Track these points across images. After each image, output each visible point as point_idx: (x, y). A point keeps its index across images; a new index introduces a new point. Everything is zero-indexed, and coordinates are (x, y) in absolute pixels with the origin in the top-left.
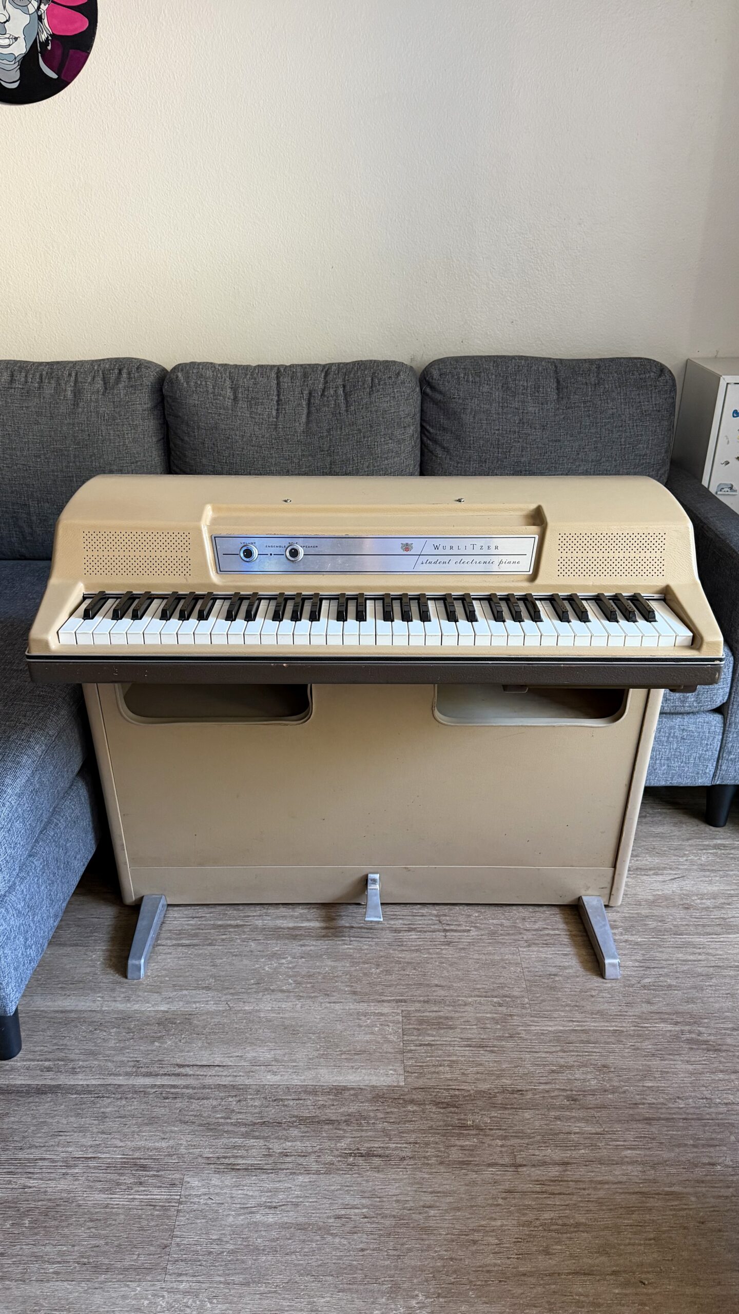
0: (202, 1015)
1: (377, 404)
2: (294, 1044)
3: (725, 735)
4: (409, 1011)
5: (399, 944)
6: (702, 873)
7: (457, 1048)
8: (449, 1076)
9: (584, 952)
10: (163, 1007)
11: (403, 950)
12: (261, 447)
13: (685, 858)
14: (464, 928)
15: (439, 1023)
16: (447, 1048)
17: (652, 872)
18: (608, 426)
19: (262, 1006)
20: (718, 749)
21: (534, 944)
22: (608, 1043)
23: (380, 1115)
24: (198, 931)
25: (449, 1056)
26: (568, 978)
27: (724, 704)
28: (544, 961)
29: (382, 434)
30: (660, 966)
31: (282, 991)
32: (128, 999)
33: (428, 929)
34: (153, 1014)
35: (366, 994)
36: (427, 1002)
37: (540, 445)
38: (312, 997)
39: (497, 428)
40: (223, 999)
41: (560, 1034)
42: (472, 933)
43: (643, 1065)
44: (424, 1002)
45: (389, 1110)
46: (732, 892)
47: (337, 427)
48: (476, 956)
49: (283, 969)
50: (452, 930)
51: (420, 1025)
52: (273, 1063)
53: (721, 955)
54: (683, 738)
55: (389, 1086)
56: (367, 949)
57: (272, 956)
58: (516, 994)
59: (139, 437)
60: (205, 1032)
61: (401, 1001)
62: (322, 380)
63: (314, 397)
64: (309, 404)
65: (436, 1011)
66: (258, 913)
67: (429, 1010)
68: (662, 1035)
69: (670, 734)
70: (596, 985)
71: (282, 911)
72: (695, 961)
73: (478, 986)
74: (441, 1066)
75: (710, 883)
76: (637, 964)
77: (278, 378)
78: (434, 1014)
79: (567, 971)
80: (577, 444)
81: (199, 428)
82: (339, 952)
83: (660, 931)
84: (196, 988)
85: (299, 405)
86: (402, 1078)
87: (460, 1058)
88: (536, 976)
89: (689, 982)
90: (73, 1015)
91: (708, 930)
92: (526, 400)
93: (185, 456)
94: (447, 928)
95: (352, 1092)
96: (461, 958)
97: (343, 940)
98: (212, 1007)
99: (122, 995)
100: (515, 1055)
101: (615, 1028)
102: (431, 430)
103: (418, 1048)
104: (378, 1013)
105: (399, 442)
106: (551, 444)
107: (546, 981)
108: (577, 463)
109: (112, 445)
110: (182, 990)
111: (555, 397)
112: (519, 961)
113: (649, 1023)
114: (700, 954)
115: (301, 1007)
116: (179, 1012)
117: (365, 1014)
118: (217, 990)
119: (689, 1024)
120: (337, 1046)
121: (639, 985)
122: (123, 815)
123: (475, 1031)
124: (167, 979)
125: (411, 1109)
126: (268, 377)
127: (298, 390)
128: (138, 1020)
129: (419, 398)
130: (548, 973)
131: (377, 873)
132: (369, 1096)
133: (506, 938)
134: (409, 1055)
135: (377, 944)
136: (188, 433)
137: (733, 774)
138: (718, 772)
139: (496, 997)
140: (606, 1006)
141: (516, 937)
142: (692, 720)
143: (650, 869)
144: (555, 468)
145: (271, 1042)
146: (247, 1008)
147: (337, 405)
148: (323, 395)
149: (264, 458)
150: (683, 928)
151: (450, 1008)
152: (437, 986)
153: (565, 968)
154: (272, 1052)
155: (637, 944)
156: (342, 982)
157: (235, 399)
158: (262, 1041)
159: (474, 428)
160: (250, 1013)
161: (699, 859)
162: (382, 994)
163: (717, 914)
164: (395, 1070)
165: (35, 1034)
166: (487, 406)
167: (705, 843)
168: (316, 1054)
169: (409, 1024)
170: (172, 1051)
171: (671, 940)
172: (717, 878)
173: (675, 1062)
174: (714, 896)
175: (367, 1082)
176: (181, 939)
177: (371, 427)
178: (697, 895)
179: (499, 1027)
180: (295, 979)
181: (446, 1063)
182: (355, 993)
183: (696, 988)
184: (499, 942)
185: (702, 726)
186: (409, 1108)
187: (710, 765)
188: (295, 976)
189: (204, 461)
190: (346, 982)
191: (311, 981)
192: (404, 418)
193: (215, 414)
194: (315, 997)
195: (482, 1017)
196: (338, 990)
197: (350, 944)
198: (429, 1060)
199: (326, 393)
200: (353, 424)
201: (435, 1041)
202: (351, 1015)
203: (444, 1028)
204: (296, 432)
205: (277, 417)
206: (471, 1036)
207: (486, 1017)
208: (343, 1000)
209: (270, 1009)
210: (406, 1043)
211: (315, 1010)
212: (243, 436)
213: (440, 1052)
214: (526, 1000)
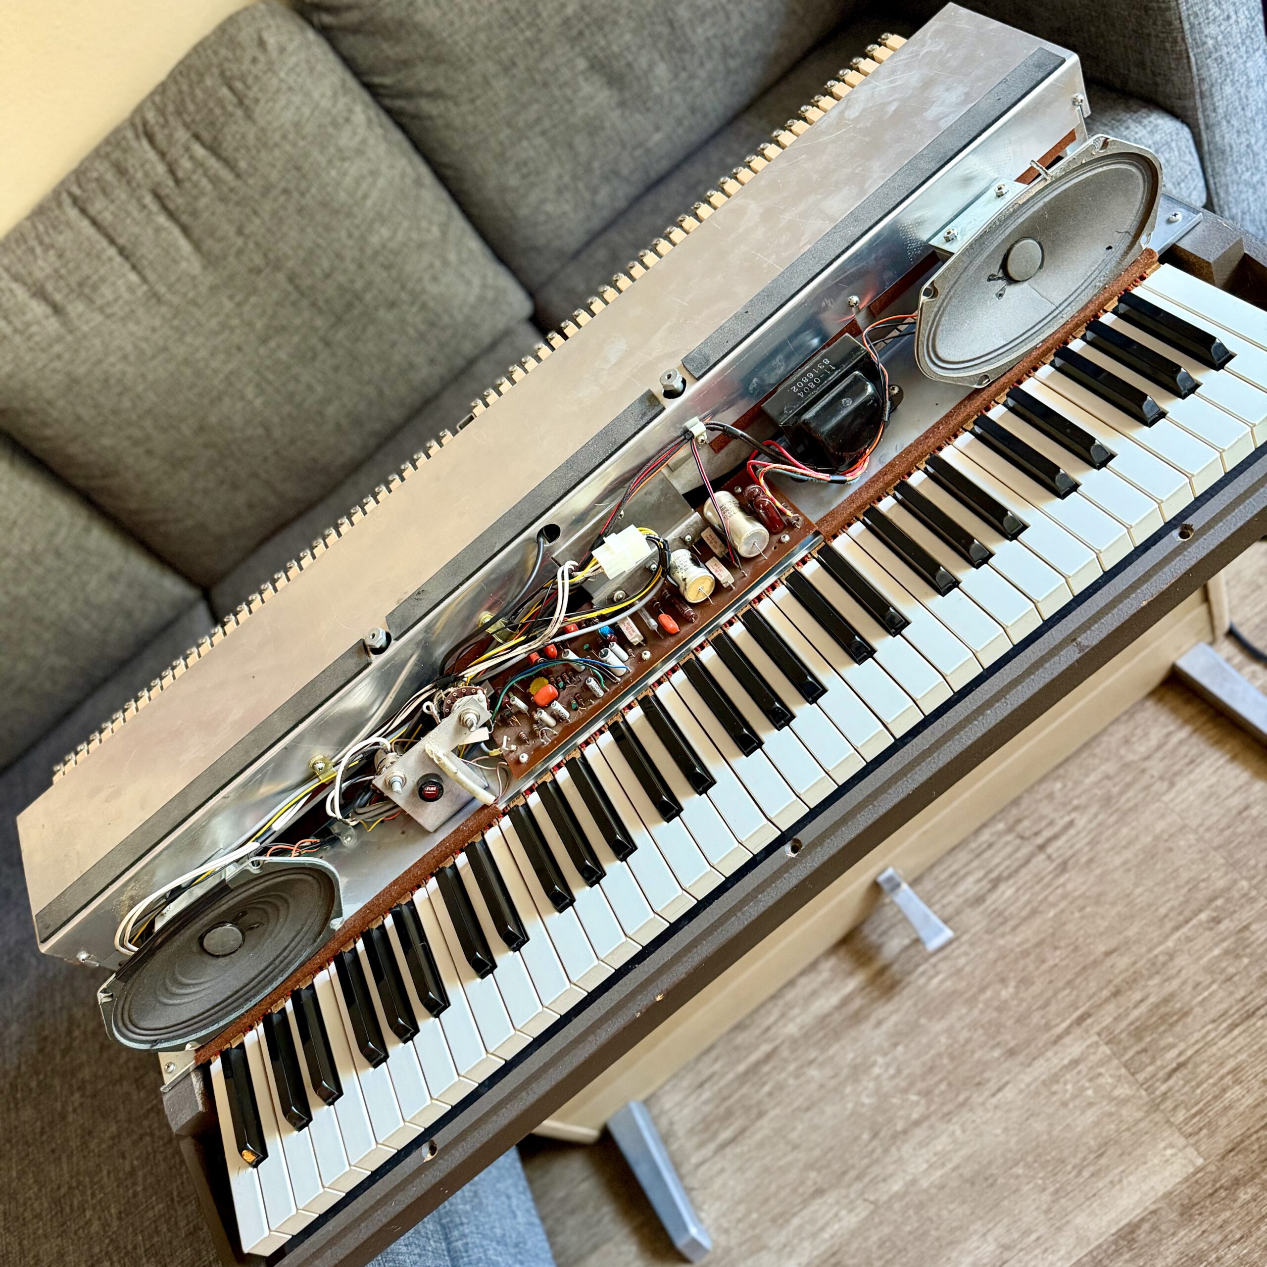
0: (848, 1243)
1: (275, 125)
2: (1006, 1203)
4: (1106, 1028)
5: (1000, 920)
7: (1220, 1044)
8: (1249, 1101)
11: (1014, 929)
12: (165, 349)
14: (1061, 823)
15: (1163, 1018)
16: (1209, 1053)
19: (911, 1169)
21: (1176, 774)
23: (1216, 1238)
24: (726, 1104)
25: (1221, 1065)
28: (1214, 795)
29: (324, 164)
31: (917, 1123)
33: (1016, 865)
35: (1028, 1043)
36: (1116, 993)
38: (963, 1104)
42: (1079, 824)
44: (1115, 995)
45: (1219, 1221)
47: (247, 216)
48: (1118, 861)
49: (887, 1086)
50: (1050, 840)
51: (1140, 1039)
52: (1006, 1255)
55: (1186, 1180)
57: (856, 1074)
58: (1221, 884)
62: (152, 155)
63: (167, 196)
64: (171, 215)
65: (1142, 1000)
67: (1131, 1005)
73: (1163, 911)
74: (1224, 1090)
77: (83, 211)
78: (1143, 1008)
81: (50, 403)
82: (934, 999)
84: (805, 1203)
85: (158, 230)
86: (1191, 1152)
87: (1242, 1057)
88: (1222, 830)
94: (1040, 840)
95: (1146, 1226)
96: (1101, 878)
97: (923, 973)
98: (851, 1221)
102: (387, 81)
103: (1171, 1082)
104: (1070, 1063)
105: (360, 153)
107: (1241, 829)
110: (787, 1221)
112: (1180, 822)
115: (964, 1131)
117: (1055, 1078)
118: (833, 1186)
120: (1063, 1161)
123: (1221, 994)
124: (755, 1216)
125: (1248, 1197)
126: (68, 224)
127: (133, 208)
129: (325, 46)
130: (1234, 812)
132: (1173, 1216)
133: (1130, 794)
134: (1169, 1104)
135: (972, 944)
136: (43, 423)
139: (1200, 911)
141: (1143, 783)
145: (973, 1222)
146: (896, 1186)
147: (215, 181)
148: (178, 182)
149: (186, 362)
151: (1157, 980)
152: (1108, 954)
154: (990, 1238)
156: (981, 1047)
157: (57, 310)
158: (960, 1228)
159: (451, 23)
160: (906, 1193)
162: (1048, 1027)
164: (1171, 1146)
168: (1046, 1197)
169: (1126, 1049)
175: (1152, 1194)
176: (715, 1135)
177: (298, 169)
179: (1246, 961)
180: (916, 1089)
181: (1228, 1080)
182: (1012, 1053)
184: (1127, 811)
186: (1244, 1195)
188: (912, 1084)
189: (106, 442)
190: (986, 1042)
191: (940, 1076)
192: (334, 106)
193: (51, 361)
194: (967, 1099)
195: (1210, 961)
196: (984, 1065)
197: (937, 973)
198: (1202, 1093)
199: (180, 174)
200: (267, 189)
201: (1181, 1054)
202: (1037, 1093)
203: (1177, 1021)
204: (194, 278)
205: (144, 280)
206: (1224, 1006)
207: (1216, 957)
208: (1006, 1078)
209: (925, 1166)
210: (1148, 1086)
211: (985, 1123)
212: (125, 358)
213: (1204, 1067)
214: (1244, 884)
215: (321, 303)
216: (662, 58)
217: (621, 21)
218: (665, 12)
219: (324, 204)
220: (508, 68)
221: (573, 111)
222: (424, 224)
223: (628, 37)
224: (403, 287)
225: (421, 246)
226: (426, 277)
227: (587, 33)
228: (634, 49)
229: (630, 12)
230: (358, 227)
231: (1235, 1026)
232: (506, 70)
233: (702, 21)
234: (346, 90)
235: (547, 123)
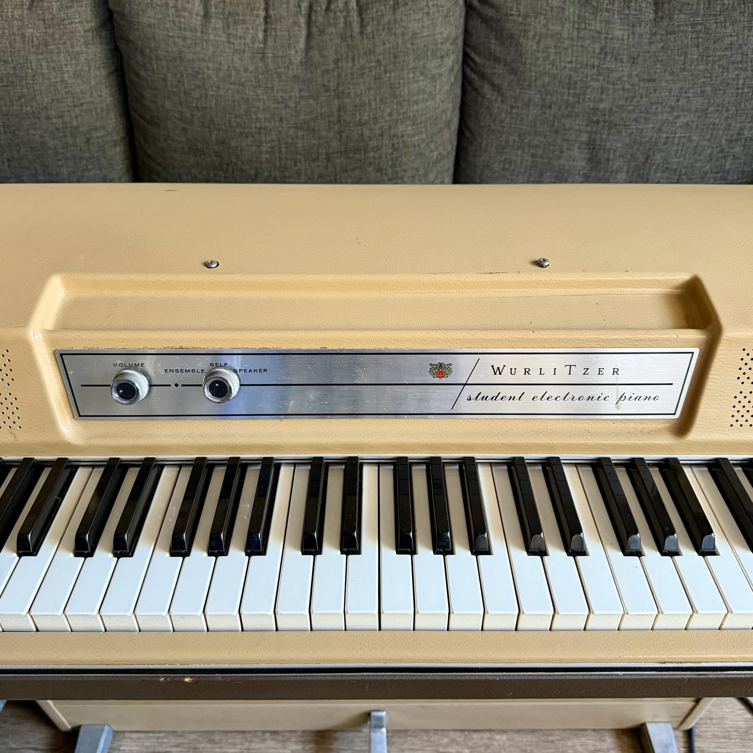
1: (404, 24)
12: (243, 85)
18: (724, 62)
29: (411, 66)
37: (627, 86)
39: (569, 59)
47: (347, 56)
59: (82, 70)
63: (316, 11)
64: (309, 22)
80: (678, 86)
81: (158, 57)
85: (296, 23)
92: (611, 19)
93: (142, 96)
102: (478, 60)
105: (433, 78)
106: (642, 84)
108: (675, 114)
109: (46, 81)
111: (652, 16)
129: (463, 14)
131: (383, 710)
136: (144, 66)
144: (646, 119)
147: (348, 24)
148: (328, 9)
149: (247, 101)
157: (206, 15)
159: (537, 59)
166: (557, 28)
177: (395, 56)
189: (168, 104)
192: (442, 43)
193: (179, 37)
199: (333, 7)
200: (371, 52)
204: (291, 63)
205: (265, 41)
212: (218, 70)
215: (344, 135)
216: (627, 172)
217: (624, 134)
218: (649, 150)
219: (391, 87)
220: (545, 106)
221: (559, 158)
222: (432, 145)
223: (620, 145)
224: (393, 166)
225: (421, 154)
226: (410, 173)
227: (601, 124)
228: (618, 154)
229: (632, 133)
230: (398, 114)
232: (544, 106)
233: (663, 172)
234: (454, 43)
235: (540, 152)
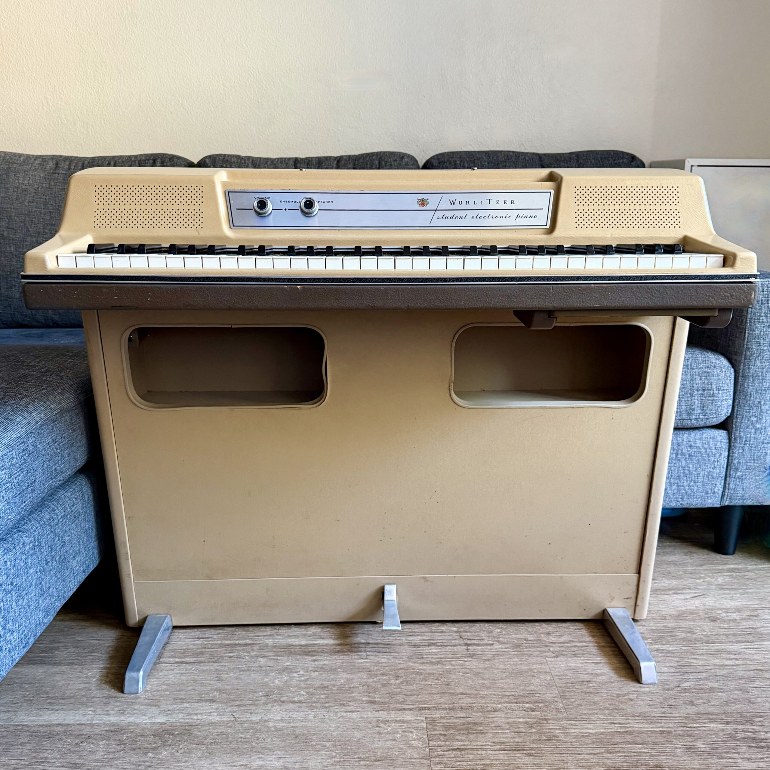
0: (204, 725)
2: (306, 752)
3: (731, 451)
4: (433, 718)
5: (420, 657)
6: (722, 592)
7: (489, 752)
9: (614, 660)
10: (161, 719)
11: (423, 663)
13: (702, 580)
14: (486, 642)
15: (467, 729)
16: (479, 752)
17: (671, 592)
19: (270, 716)
20: (725, 466)
21: (562, 654)
22: (656, 744)
24: (204, 650)
25: (481, 760)
26: (603, 684)
27: (728, 417)
28: (575, 670)
30: (697, 671)
31: (294, 702)
32: (122, 712)
33: (448, 644)
34: (149, 726)
35: (385, 703)
36: (453, 709)
38: (326, 707)
40: (227, 710)
41: (602, 736)
42: (495, 647)
43: (700, 764)
44: (450, 709)
46: (756, 606)
48: (502, 667)
49: (294, 682)
50: (474, 644)
51: (446, 731)
53: (758, 660)
54: (690, 455)
56: (385, 662)
57: (283, 671)
58: (548, 699)
60: (206, 742)
61: (424, 709)
62: (334, 165)
65: (463, 718)
66: (269, 633)
67: (455, 716)
68: (714, 734)
69: (678, 451)
70: (634, 689)
71: (295, 630)
72: (732, 665)
73: (508, 694)
75: (732, 599)
76: (673, 670)
77: (295, 164)
78: (461, 720)
79: (601, 678)
82: (354, 666)
83: (691, 641)
84: (199, 701)
87: (494, 762)
88: (567, 683)
89: (733, 685)
90: (59, 729)
91: (740, 638)
94: (469, 642)
96: (486, 668)
97: (359, 655)
98: (215, 718)
99: (117, 709)
100: (557, 757)
101: (661, 729)
103: (446, 753)
104: (399, 721)
107: (578, 687)
110: (183, 703)
112: (548, 670)
113: (698, 723)
114: (737, 659)
115: (314, 717)
116: (178, 724)
117: (386, 722)
118: (222, 702)
119: (740, 723)
120: (355, 753)
121: (679, 689)
122: (129, 518)
123: (509, 735)
124: (167, 693)
128: (131, 732)
130: (580, 680)
131: (394, 584)
133: (532, 650)
134: (437, 760)
135: (395, 658)
137: (740, 493)
138: (727, 491)
139: (527, 703)
140: (647, 709)
141: (543, 649)
142: (698, 436)
143: (669, 590)
145: (281, 751)
146: (255, 718)
150: (713, 638)
151: (479, 714)
152: (462, 694)
153: (598, 675)
154: (282, 761)
155: (669, 652)
156: (359, 693)
158: (270, 749)
160: (257, 723)
161: (716, 580)
162: (403, 703)
163: (744, 624)
165: (13, 747)
167: (718, 568)
168: (331, 761)
169: (435, 730)
170: (167, 761)
171: (704, 648)
172: (738, 595)
173: (735, 761)
174: (738, 610)
176: (185, 657)
178: (721, 609)
179: (534, 730)
180: (307, 690)
182: (373, 702)
183: (741, 690)
184: (524, 654)
185: (709, 442)
187: (718, 483)
188: (308, 688)
190: (364, 692)
191: (326, 692)
194: (330, 707)
195: (514, 721)
196: (354, 700)
197: (366, 658)
198: (459, 765)
201: (462, 745)
202: (370, 723)
203: (474, 733)
206: (506, 740)
207: (519, 722)
208: (360, 710)
209: (279, 718)
210: (432, 749)
211: (330, 720)
213: (471, 757)
214: (561, 705)
231: (504, 750)
